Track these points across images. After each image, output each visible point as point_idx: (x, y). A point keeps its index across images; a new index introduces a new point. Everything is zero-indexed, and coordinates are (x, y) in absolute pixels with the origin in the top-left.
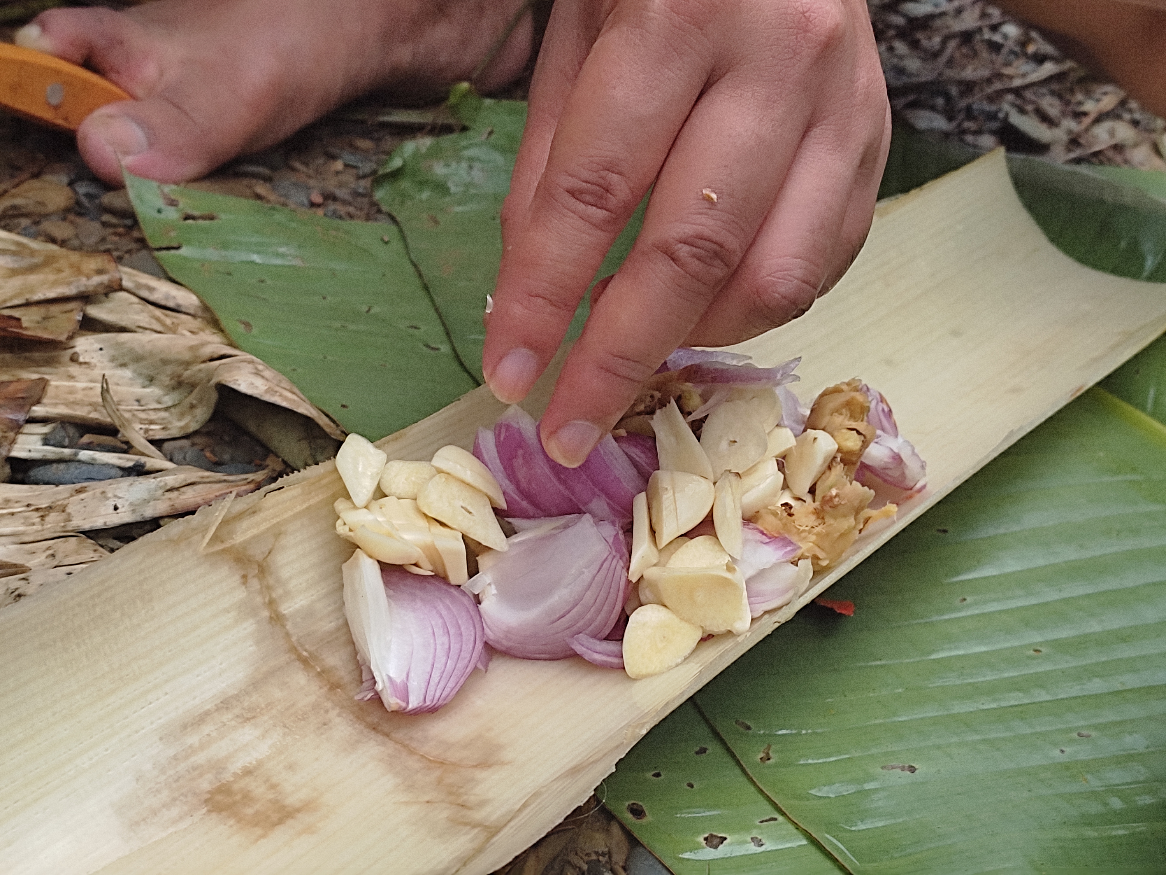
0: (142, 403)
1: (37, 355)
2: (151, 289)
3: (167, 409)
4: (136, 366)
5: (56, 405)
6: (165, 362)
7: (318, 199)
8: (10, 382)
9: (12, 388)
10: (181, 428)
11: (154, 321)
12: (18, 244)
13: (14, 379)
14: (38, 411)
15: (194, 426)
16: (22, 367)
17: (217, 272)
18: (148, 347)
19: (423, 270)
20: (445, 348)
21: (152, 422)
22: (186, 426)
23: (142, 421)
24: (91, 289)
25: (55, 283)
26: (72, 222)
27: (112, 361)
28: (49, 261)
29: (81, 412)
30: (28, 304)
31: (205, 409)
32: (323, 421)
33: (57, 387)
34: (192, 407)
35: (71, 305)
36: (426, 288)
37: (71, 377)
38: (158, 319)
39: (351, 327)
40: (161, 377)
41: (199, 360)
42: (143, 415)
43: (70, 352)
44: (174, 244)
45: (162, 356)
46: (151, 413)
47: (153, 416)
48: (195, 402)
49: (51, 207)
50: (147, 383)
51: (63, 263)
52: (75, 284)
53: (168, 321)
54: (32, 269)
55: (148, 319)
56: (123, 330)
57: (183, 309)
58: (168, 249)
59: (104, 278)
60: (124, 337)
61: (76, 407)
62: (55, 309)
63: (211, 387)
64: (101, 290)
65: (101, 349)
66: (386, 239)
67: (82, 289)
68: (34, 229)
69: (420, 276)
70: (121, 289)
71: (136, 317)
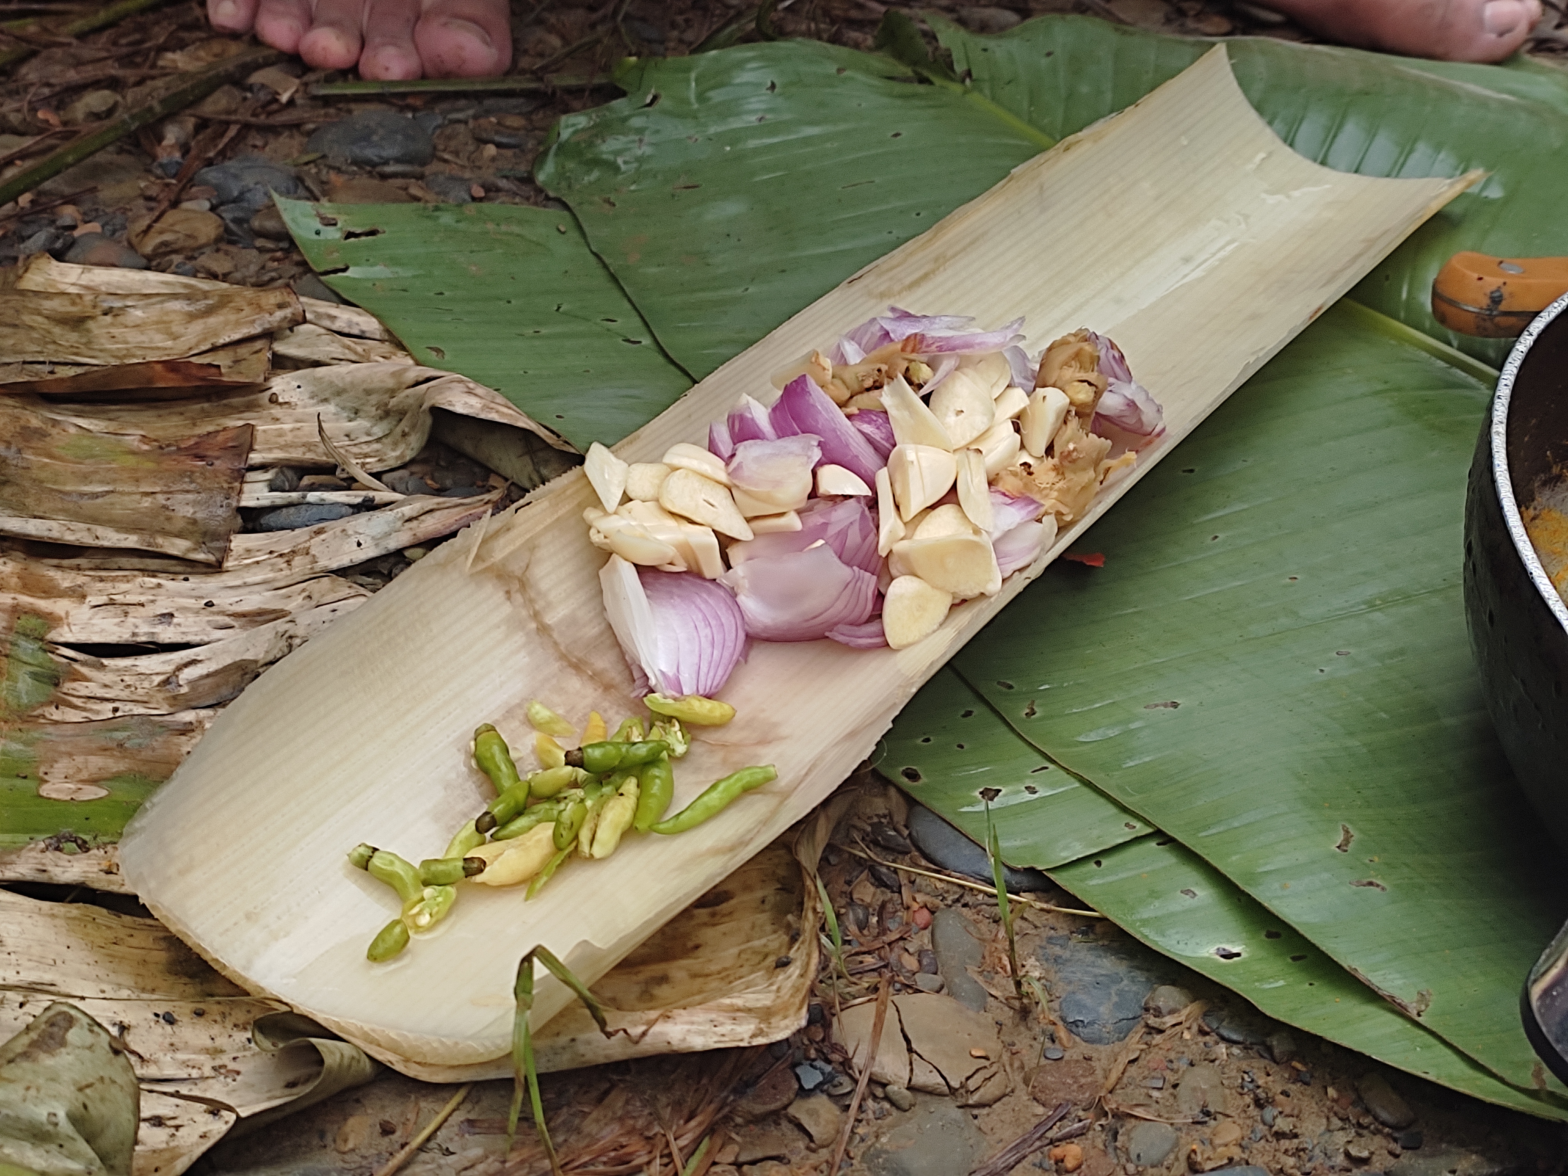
0: (352, 437)
1: (236, 401)
2: (333, 318)
3: (378, 440)
4: (338, 399)
5: (270, 450)
6: (368, 392)
7: (479, 192)
8: (218, 432)
9: (220, 438)
10: (397, 458)
11: (347, 351)
12: (186, 286)
13: (220, 428)
14: (255, 458)
15: (409, 455)
16: (224, 416)
17: (392, 290)
18: (348, 379)
19: (607, 261)
20: (646, 341)
21: (366, 456)
22: (402, 456)
23: (357, 456)
24: (275, 324)
25: (238, 324)
26: (227, 253)
27: (312, 398)
28: (224, 301)
29: (297, 454)
30: (214, 349)
31: (418, 435)
32: (543, 433)
33: (264, 431)
34: (404, 435)
35: (258, 345)
36: (614, 278)
37: (276, 420)
38: (349, 348)
39: (544, 331)
40: (365, 408)
41: (404, 386)
42: (355, 450)
43: (268, 393)
44: (341, 266)
45: (365, 386)
46: (364, 446)
47: (366, 449)
48: (407, 430)
49: (202, 240)
50: (353, 416)
51: (239, 302)
52: (258, 322)
53: (359, 349)
54: (209, 311)
55: (340, 350)
56: (317, 364)
57: (367, 335)
58: (335, 271)
59: (287, 312)
60: (321, 371)
61: (290, 450)
62: (243, 351)
63: (424, 411)
64: (285, 325)
65: (299, 387)
66: (563, 229)
67: (267, 326)
68: (189, 266)
69: (605, 266)
70: (305, 321)
71: (328, 348)
